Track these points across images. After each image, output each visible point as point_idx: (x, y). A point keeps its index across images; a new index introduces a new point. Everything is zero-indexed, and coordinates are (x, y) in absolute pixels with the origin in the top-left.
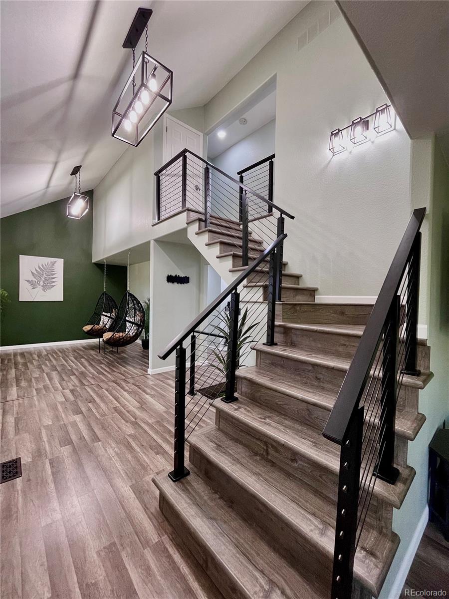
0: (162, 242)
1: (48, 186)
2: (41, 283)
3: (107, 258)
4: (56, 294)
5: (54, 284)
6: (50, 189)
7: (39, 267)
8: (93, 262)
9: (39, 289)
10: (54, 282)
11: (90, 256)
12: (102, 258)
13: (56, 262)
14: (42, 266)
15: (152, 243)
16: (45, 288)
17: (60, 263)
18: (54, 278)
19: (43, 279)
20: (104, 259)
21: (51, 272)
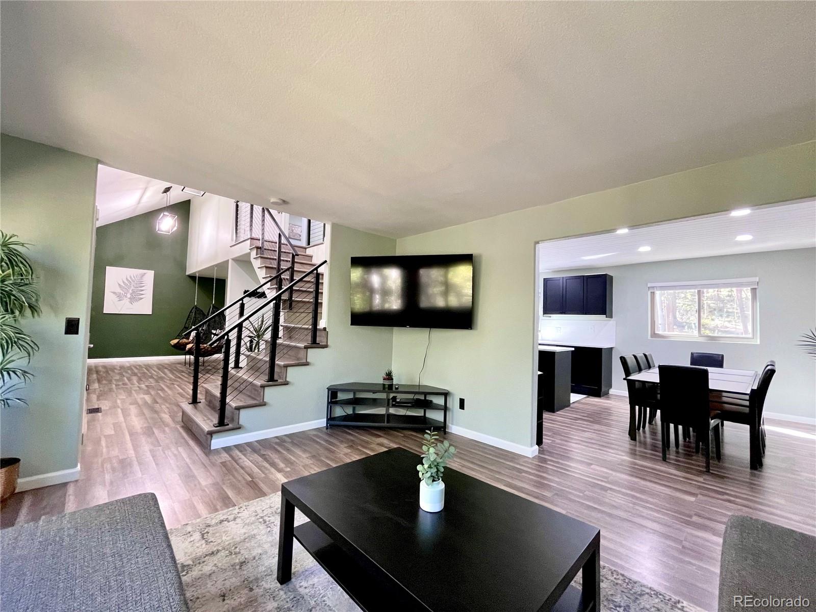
0: (237, 260)
1: (139, 202)
2: (128, 295)
3: (199, 271)
4: (145, 307)
5: (141, 297)
6: (141, 205)
7: (127, 278)
8: (187, 274)
9: (126, 301)
10: (142, 294)
11: (184, 268)
12: (194, 271)
13: (145, 274)
14: (131, 277)
15: (230, 261)
16: (133, 299)
17: (150, 275)
18: (142, 290)
19: (131, 291)
20: (196, 272)
21: (141, 283)
